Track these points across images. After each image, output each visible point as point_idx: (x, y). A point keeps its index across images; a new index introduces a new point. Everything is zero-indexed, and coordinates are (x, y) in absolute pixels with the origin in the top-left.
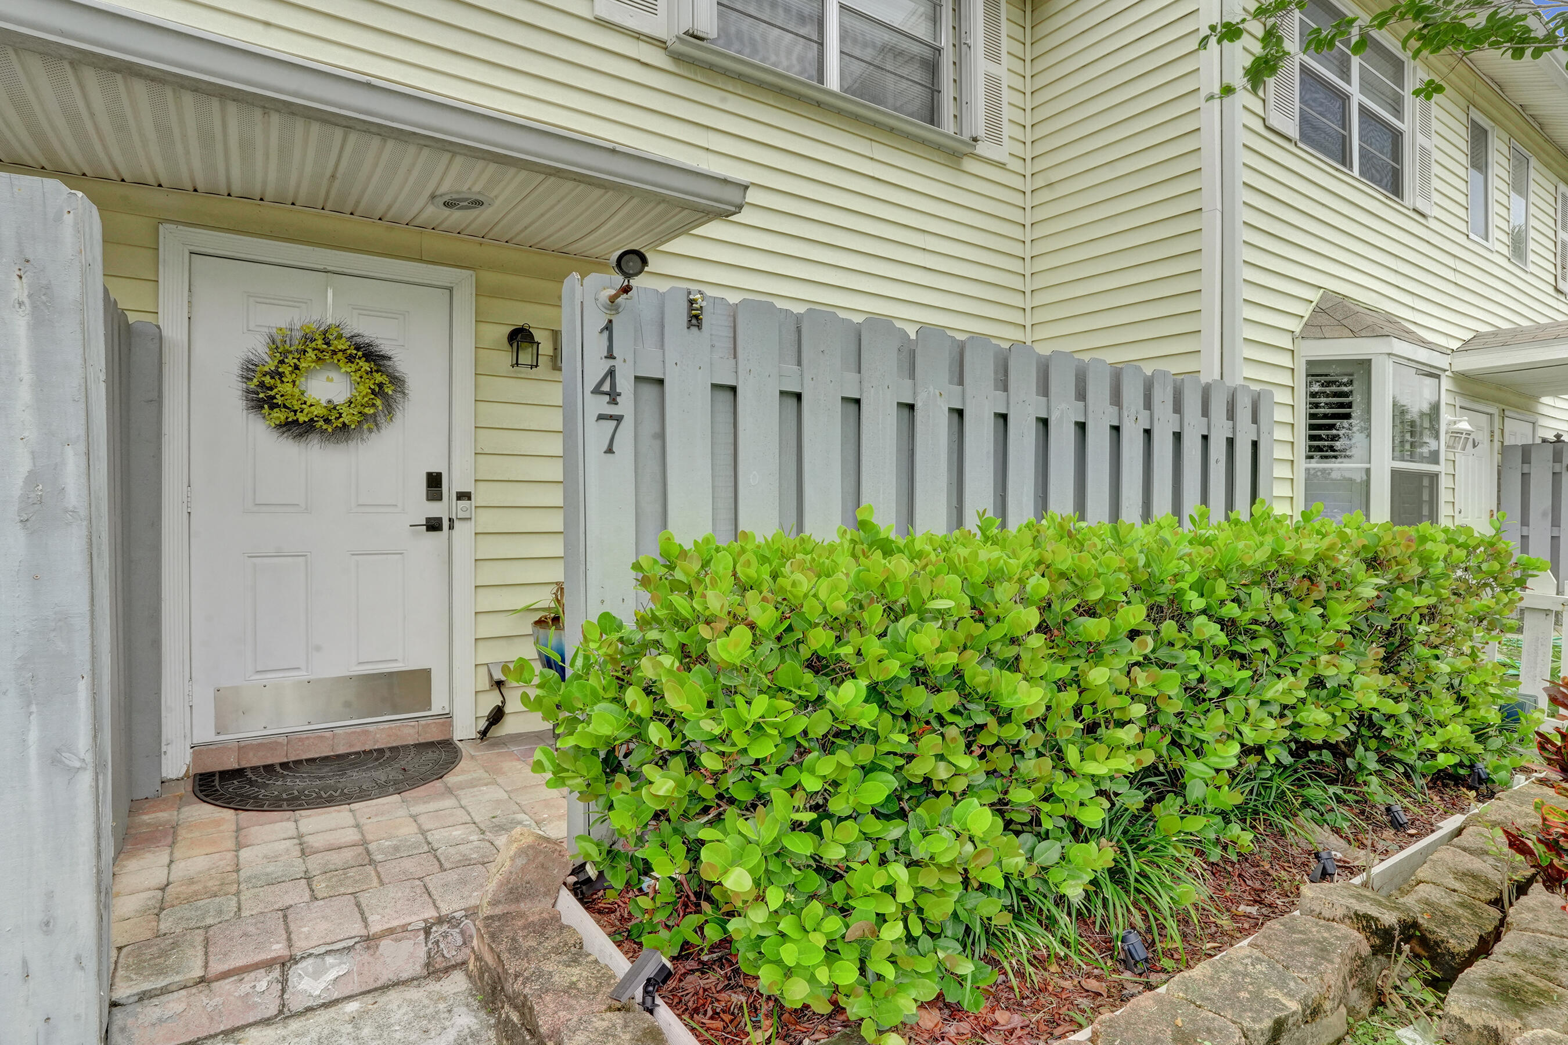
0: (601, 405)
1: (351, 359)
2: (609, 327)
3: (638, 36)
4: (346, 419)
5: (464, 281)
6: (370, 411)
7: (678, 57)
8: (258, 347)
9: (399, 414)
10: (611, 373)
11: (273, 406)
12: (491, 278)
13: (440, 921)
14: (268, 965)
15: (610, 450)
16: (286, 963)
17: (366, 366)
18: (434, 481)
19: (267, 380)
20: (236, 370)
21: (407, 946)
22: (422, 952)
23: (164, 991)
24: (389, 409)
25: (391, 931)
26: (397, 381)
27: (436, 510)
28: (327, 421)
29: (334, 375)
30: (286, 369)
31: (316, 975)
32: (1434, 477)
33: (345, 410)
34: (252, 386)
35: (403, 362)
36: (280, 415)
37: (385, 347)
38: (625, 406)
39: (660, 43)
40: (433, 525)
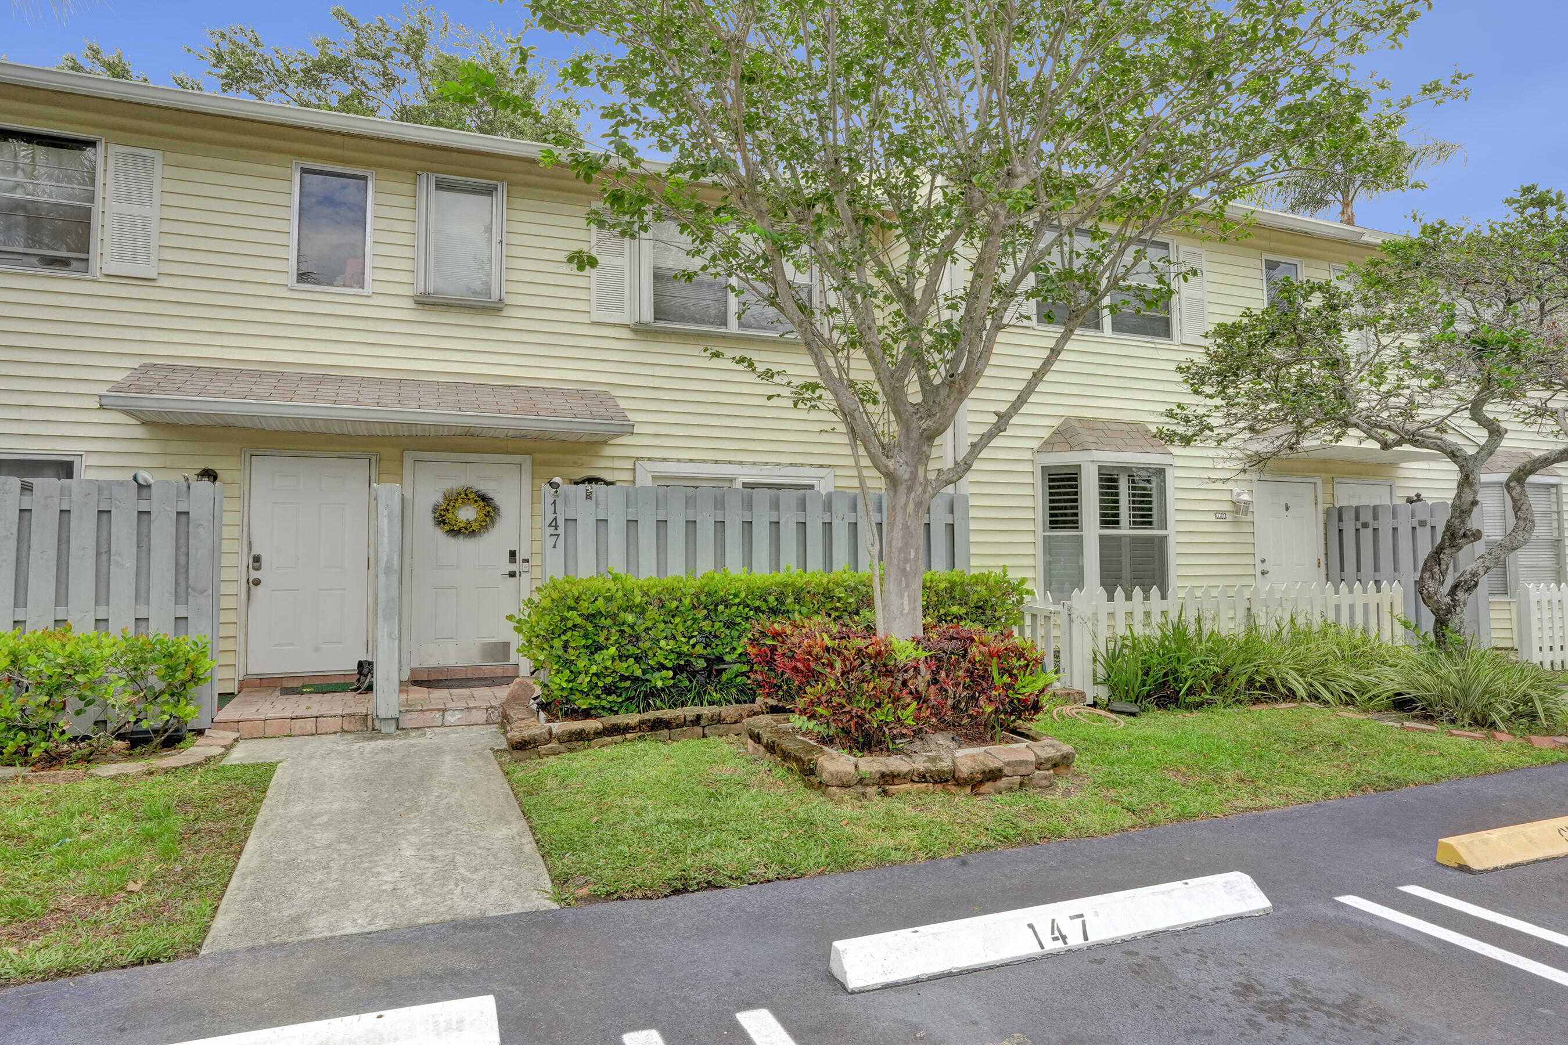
0: (552, 530)
1: (476, 501)
2: (554, 502)
3: (614, 325)
4: (473, 528)
5: (526, 460)
6: (484, 524)
7: (636, 331)
8: (439, 498)
9: (497, 525)
10: (555, 519)
11: (445, 523)
12: (538, 456)
13: (491, 707)
14: (439, 710)
15: (554, 547)
16: (444, 711)
17: (482, 504)
18: (513, 554)
19: (443, 513)
20: (431, 509)
21: (480, 713)
22: (485, 716)
23: (412, 711)
24: (493, 521)
25: (475, 707)
26: (496, 509)
27: (513, 567)
28: (466, 529)
29: (469, 507)
30: (450, 508)
31: (453, 716)
32: (1165, 537)
33: (474, 524)
34: (437, 515)
35: (499, 500)
36: (447, 527)
37: (491, 495)
38: (561, 530)
39: (627, 326)
40: (512, 574)
